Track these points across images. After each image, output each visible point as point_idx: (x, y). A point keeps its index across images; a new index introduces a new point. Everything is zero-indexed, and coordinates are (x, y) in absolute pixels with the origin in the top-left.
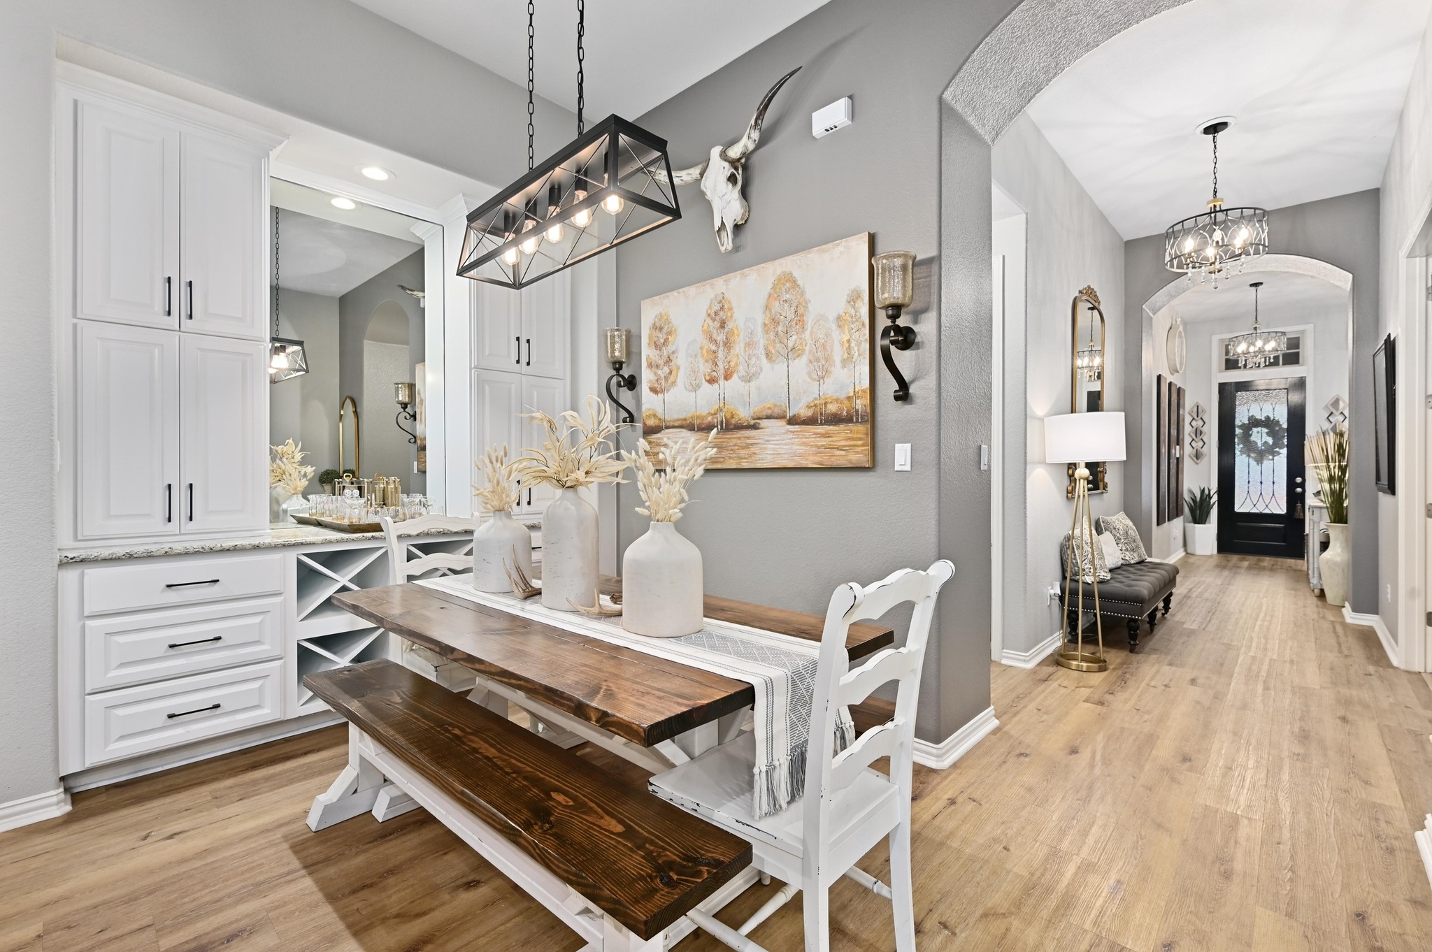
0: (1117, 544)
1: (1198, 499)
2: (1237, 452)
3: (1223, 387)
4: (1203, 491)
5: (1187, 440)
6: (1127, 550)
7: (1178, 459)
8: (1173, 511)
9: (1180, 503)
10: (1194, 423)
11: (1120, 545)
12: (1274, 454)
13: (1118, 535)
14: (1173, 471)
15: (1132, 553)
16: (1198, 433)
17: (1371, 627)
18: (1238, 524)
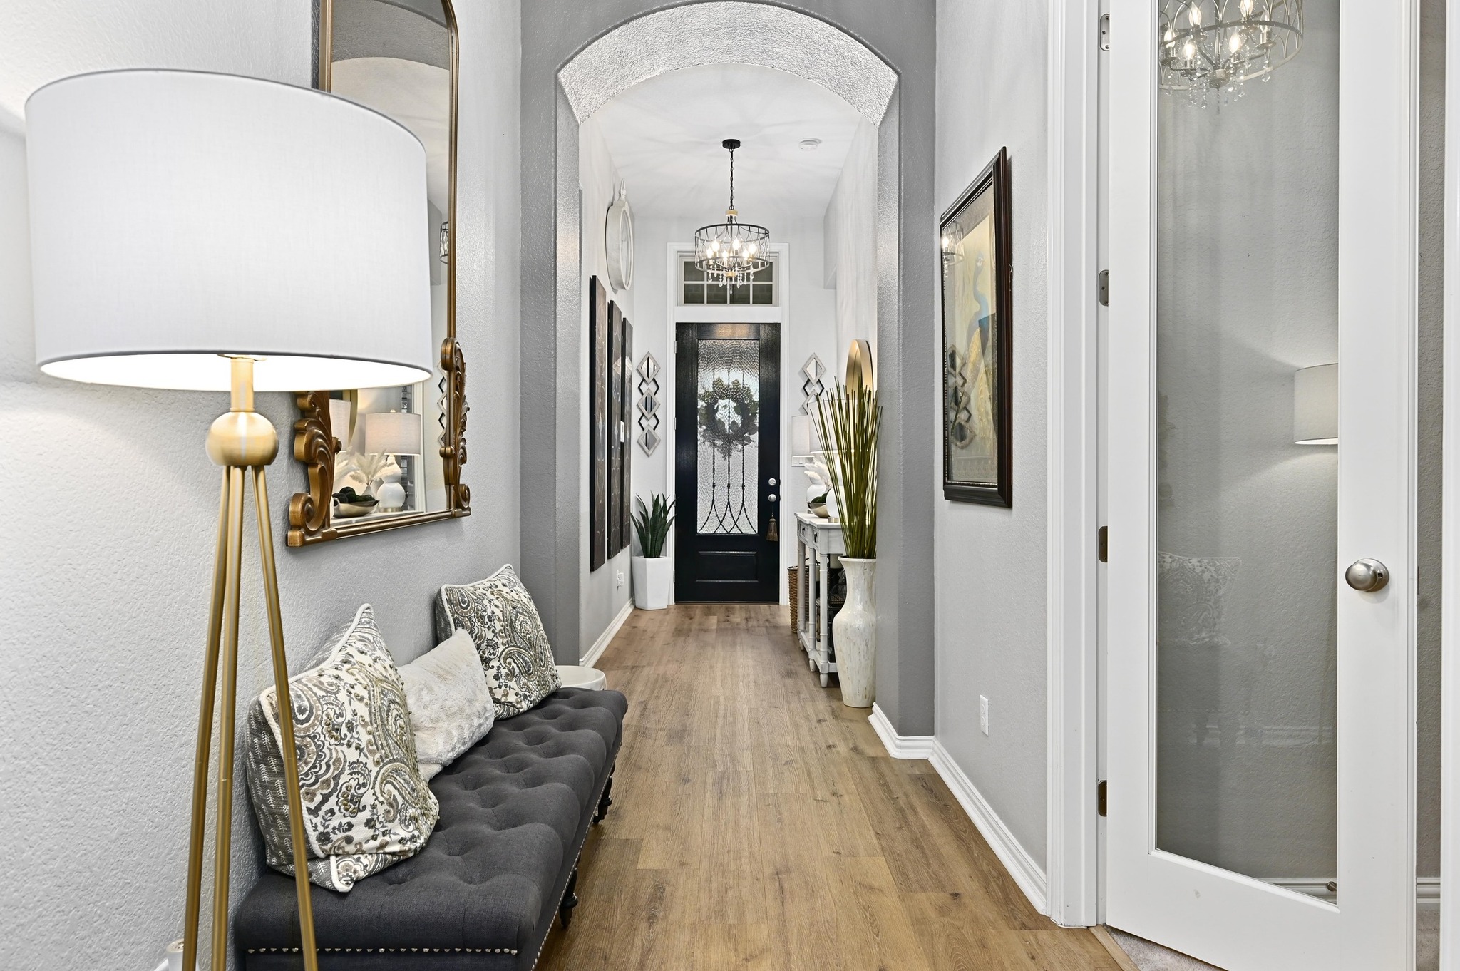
0: (485, 661)
1: (650, 515)
2: (700, 437)
3: (681, 328)
4: (656, 502)
5: (635, 415)
6: (512, 674)
7: (622, 444)
8: (616, 540)
9: (626, 523)
10: (644, 387)
11: (495, 663)
12: (744, 441)
13: (490, 635)
14: (616, 466)
15: (523, 680)
16: (649, 404)
17: (926, 762)
18: (700, 552)
